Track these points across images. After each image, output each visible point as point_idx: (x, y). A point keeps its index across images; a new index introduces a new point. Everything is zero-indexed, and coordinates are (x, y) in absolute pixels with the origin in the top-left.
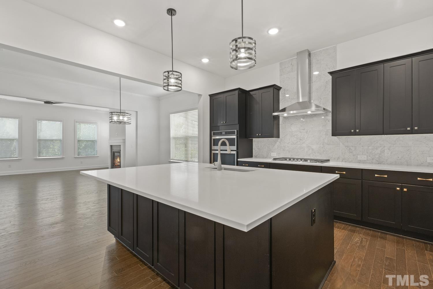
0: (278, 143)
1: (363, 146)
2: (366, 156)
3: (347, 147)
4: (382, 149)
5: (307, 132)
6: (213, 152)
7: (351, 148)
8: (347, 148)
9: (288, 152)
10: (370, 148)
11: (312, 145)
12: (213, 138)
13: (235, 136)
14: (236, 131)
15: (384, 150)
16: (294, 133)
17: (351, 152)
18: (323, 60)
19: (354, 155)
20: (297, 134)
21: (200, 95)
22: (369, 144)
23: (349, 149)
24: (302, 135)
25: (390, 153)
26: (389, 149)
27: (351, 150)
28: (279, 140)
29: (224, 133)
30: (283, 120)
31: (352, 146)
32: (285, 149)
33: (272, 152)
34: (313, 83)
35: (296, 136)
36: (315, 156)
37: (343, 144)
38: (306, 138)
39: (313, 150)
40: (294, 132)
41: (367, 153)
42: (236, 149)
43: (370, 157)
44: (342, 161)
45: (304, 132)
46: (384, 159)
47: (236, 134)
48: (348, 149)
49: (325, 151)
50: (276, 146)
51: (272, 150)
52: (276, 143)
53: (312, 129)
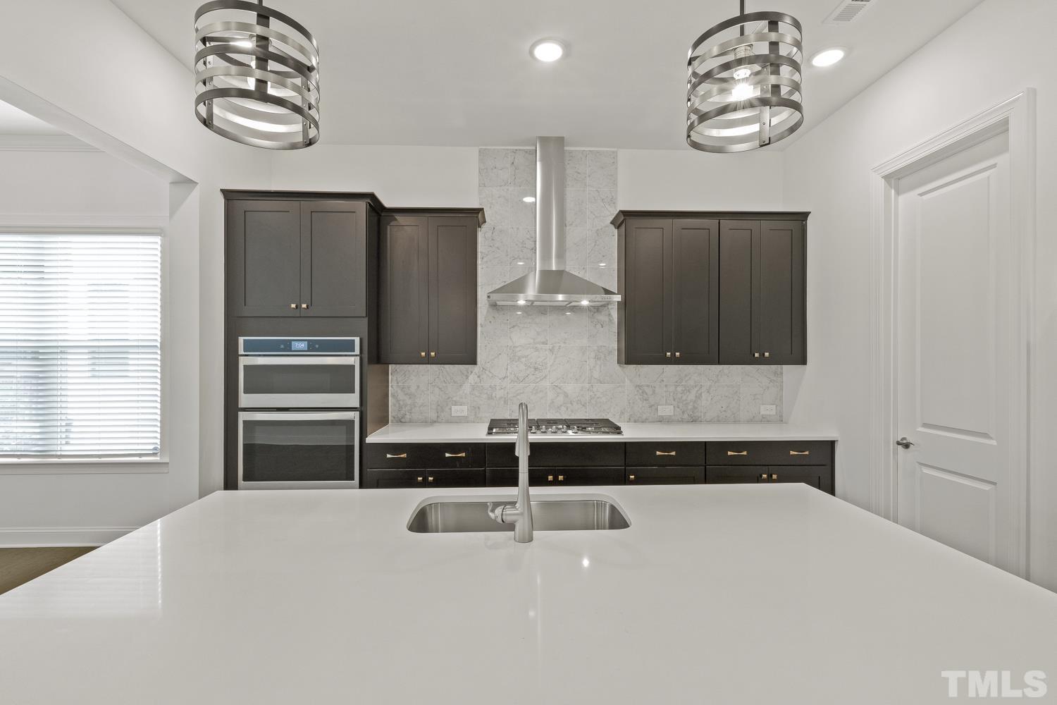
0: (472, 378)
1: (666, 386)
2: (672, 406)
3: (638, 389)
4: (698, 391)
5: (551, 350)
6: (243, 417)
7: (645, 388)
8: (638, 391)
9: (502, 402)
10: (679, 389)
11: (565, 382)
12: (243, 362)
13: (353, 358)
14: (357, 340)
15: (701, 393)
16: (520, 351)
17: (646, 400)
18: (590, 176)
19: (651, 407)
20: (526, 354)
21: (185, 183)
22: (677, 382)
23: (643, 392)
24: (539, 357)
25: (709, 399)
26: (708, 392)
27: (647, 394)
28: (476, 369)
29: (303, 346)
30: (488, 311)
31: (648, 386)
32: (494, 395)
33: (456, 403)
34: (568, 228)
35: (523, 360)
36: (572, 411)
37: (631, 381)
38: (551, 366)
39: (566, 395)
40: (518, 349)
41: (674, 400)
42: (357, 405)
43: (678, 410)
44: (630, 419)
45: (546, 350)
46: (701, 412)
47: (357, 351)
48: (641, 391)
49: (594, 398)
50: (467, 388)
51: (454, 399)
52: (467, 377)
53: (565, 343)
